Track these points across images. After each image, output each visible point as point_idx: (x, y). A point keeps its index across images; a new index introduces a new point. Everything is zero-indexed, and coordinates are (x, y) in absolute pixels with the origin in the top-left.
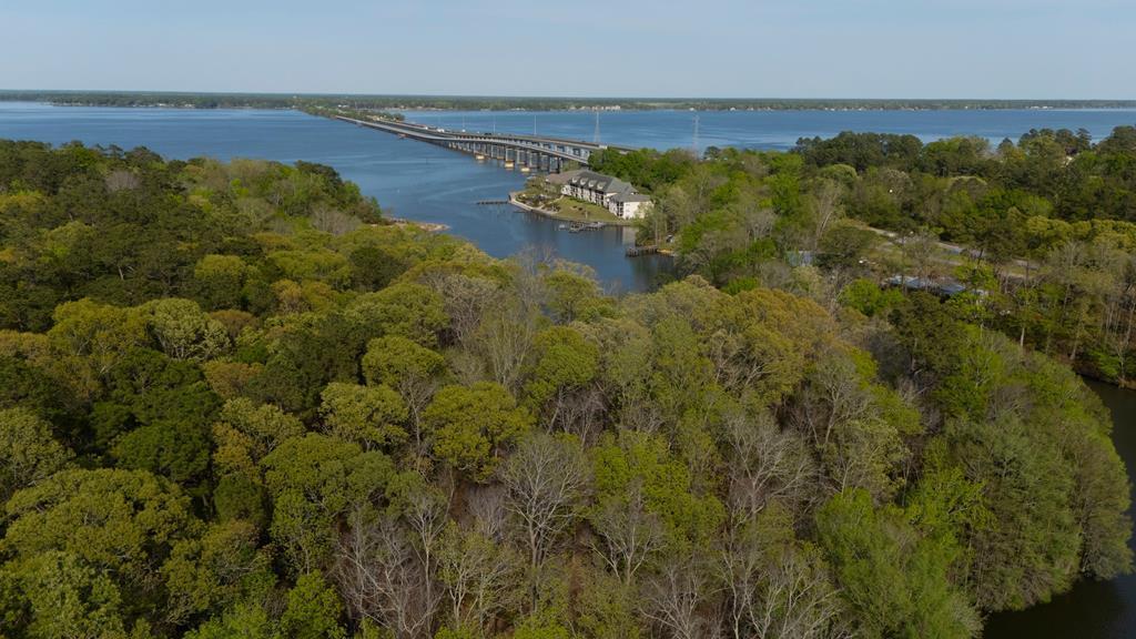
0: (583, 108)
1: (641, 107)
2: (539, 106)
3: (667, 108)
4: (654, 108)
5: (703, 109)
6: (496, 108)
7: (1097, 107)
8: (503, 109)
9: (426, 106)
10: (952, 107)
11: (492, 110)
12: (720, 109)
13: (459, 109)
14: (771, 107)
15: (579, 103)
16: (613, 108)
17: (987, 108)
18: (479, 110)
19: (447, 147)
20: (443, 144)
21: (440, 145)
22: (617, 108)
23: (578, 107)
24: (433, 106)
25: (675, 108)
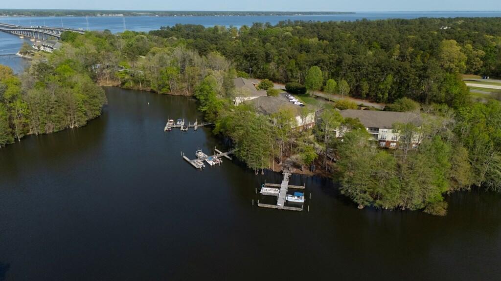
0: (104, 15)
1: (133, 15)
2: (81, 14)
3: (146, 15)
4: (140, 15)
5: (162, 15)
6: (58, 15)
7: (319, 14)
8: (62, 15)
9: (19, 15)
10: (266, 15)
11: (56, 16)
12: (170, 16)
13: (37, 16)
14: (192, 14)
15: (102, 12)
16: (119, 15)
17: (279, 15)
18: (49, 16)
19: (11, 33)
20: (9, 32)
21: (7, 32)
22: (121, 15)
23: (102, 15)
24: (23, 15)
25: (150, 15)
